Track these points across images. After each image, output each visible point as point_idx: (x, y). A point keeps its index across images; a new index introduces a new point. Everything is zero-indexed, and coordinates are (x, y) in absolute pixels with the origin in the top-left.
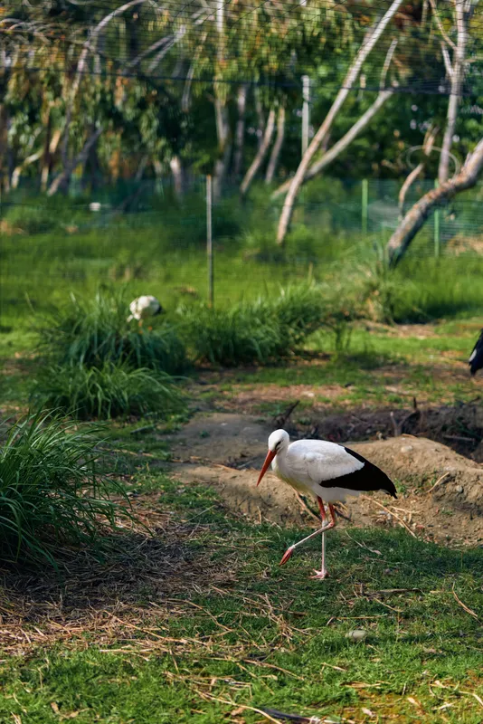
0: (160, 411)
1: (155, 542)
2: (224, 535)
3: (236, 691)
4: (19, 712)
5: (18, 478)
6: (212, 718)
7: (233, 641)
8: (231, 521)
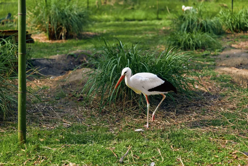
0: (212, 48)
1: (208, 93)
2: (233, 92)
3: (234, 145)
4: (160, 148)
5: (162, 70)
6: (225, 154)
7: (234, 128)
8: (236, 87)
